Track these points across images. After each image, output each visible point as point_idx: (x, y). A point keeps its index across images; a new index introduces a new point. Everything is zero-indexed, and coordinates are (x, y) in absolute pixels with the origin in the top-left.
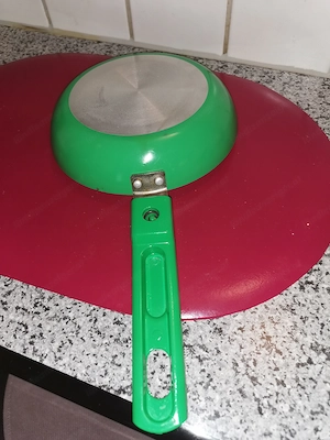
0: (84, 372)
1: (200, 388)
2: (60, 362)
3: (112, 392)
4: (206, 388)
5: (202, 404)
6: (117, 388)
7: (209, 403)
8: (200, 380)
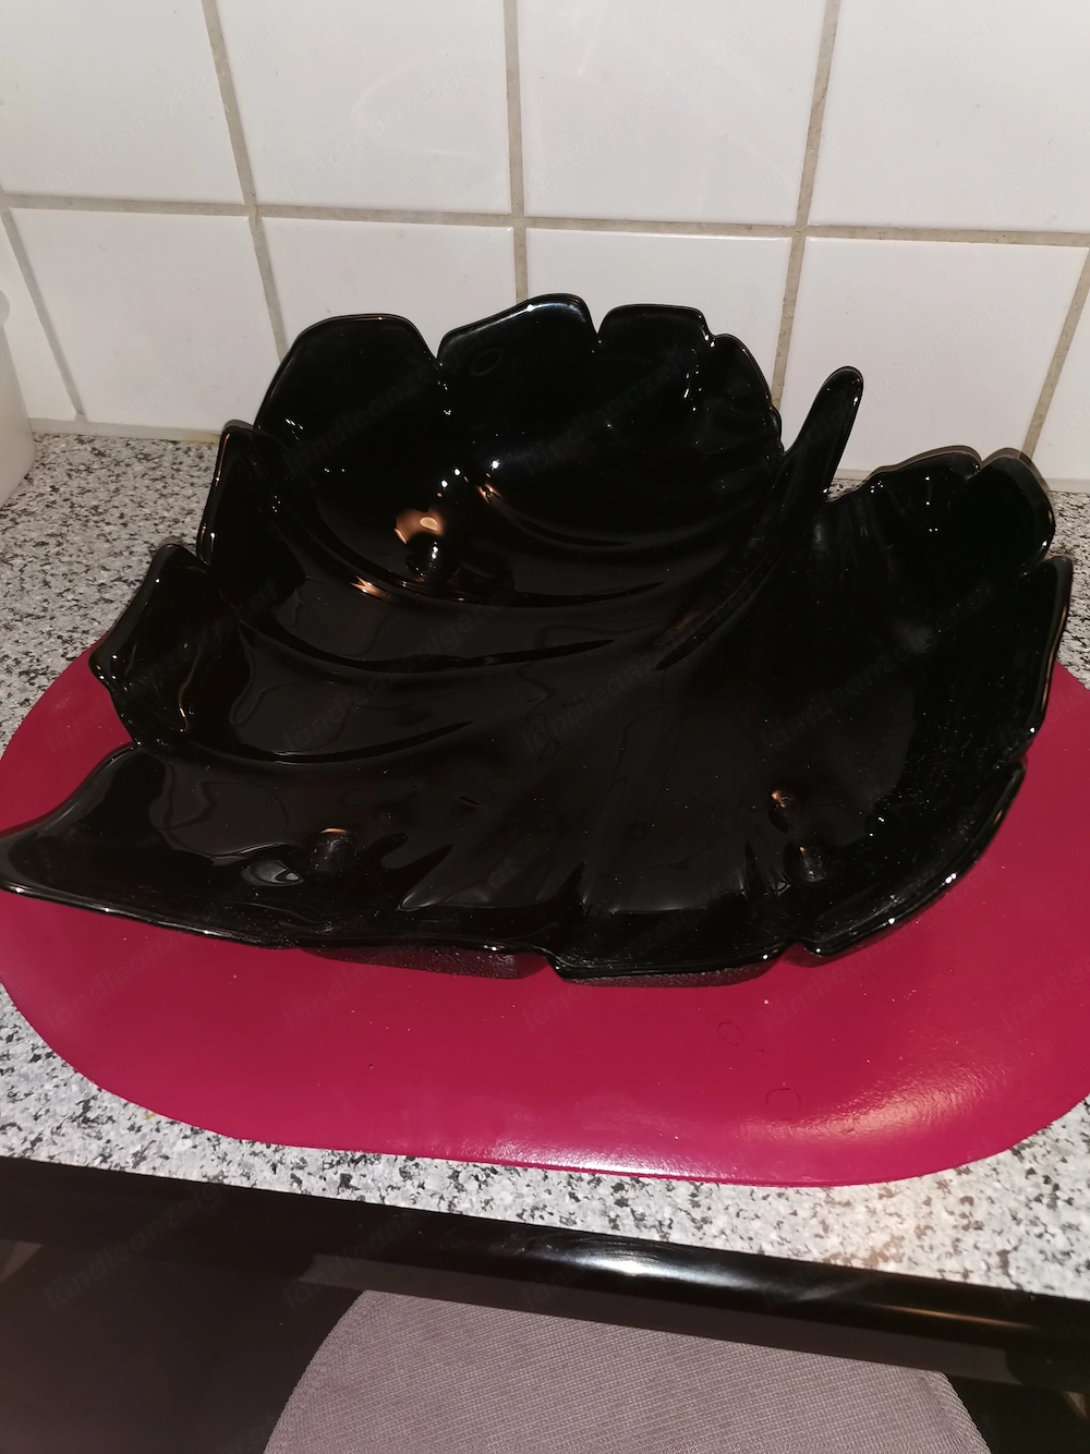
0: (774, 1236)
1: (1041, 1210)
2: (710, 1230)
3: (857, 1264)
4: (1052, 1206)
5: (1060, 1242)
6: (864, 1254)
7: (1072, 1235)
8: (1032, 1192)
